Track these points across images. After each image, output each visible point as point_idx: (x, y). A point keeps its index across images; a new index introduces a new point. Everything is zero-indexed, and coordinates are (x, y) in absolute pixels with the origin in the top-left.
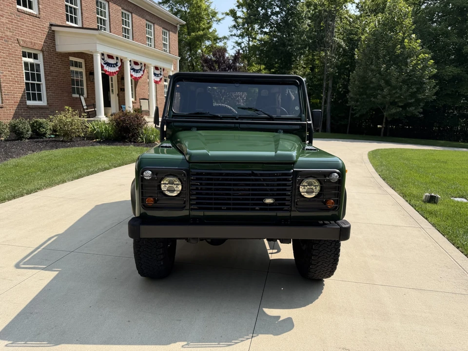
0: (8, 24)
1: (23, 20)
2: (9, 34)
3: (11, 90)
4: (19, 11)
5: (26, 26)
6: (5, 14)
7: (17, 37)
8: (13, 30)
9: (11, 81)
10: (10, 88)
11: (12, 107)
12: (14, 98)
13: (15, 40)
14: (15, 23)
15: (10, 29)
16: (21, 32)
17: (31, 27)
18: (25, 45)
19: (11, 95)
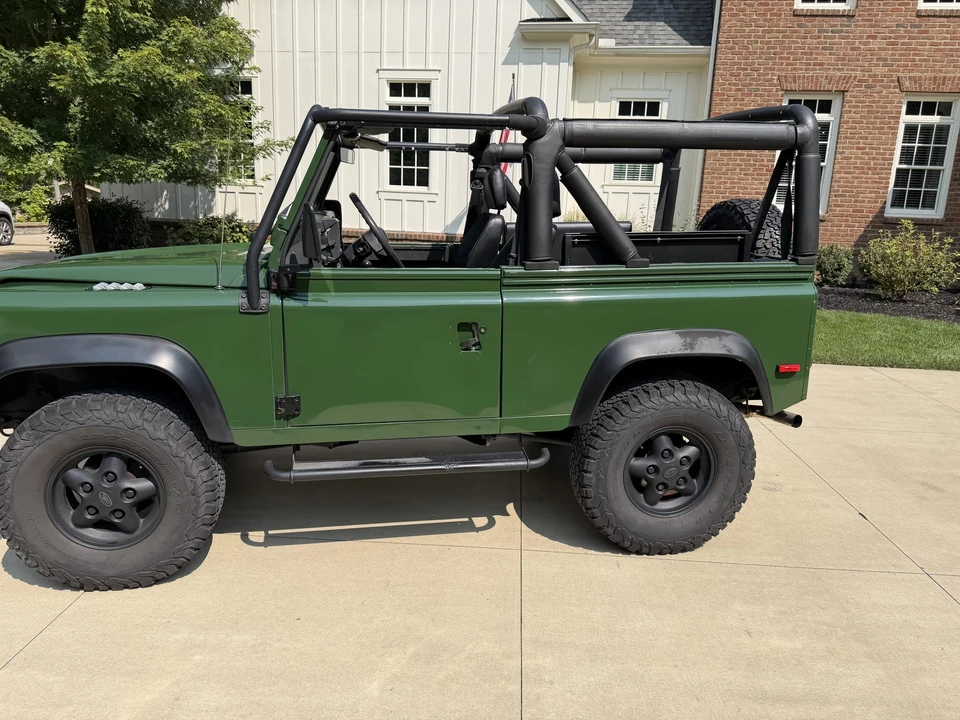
0: (885, 49)
1: (926, 32)
2: (880, 70)
3: (852, 187)
4: (918, 16)
5: (932, 44)
6: (882, 30)
7: (900, 74)
8: (895, 60)
9: (858, 168)
10: (853, 182)
11: (846, 220)
12: (856, 201)
13: (893, 81)
14: (903, 44)
15: (885, 60)
16: (914, 60)
17: (946, 44)
18: (915, 87)
19: (850, 196)
